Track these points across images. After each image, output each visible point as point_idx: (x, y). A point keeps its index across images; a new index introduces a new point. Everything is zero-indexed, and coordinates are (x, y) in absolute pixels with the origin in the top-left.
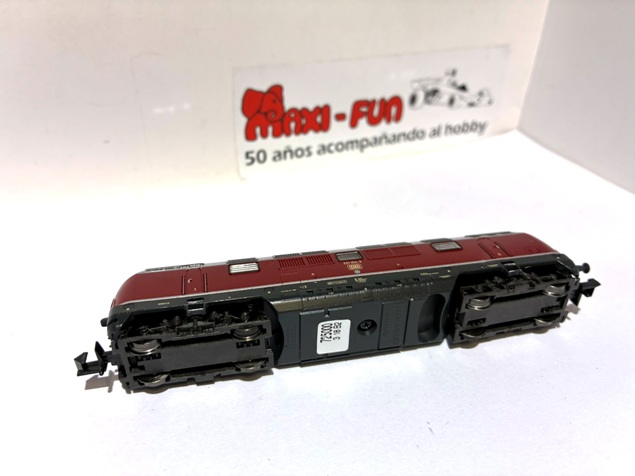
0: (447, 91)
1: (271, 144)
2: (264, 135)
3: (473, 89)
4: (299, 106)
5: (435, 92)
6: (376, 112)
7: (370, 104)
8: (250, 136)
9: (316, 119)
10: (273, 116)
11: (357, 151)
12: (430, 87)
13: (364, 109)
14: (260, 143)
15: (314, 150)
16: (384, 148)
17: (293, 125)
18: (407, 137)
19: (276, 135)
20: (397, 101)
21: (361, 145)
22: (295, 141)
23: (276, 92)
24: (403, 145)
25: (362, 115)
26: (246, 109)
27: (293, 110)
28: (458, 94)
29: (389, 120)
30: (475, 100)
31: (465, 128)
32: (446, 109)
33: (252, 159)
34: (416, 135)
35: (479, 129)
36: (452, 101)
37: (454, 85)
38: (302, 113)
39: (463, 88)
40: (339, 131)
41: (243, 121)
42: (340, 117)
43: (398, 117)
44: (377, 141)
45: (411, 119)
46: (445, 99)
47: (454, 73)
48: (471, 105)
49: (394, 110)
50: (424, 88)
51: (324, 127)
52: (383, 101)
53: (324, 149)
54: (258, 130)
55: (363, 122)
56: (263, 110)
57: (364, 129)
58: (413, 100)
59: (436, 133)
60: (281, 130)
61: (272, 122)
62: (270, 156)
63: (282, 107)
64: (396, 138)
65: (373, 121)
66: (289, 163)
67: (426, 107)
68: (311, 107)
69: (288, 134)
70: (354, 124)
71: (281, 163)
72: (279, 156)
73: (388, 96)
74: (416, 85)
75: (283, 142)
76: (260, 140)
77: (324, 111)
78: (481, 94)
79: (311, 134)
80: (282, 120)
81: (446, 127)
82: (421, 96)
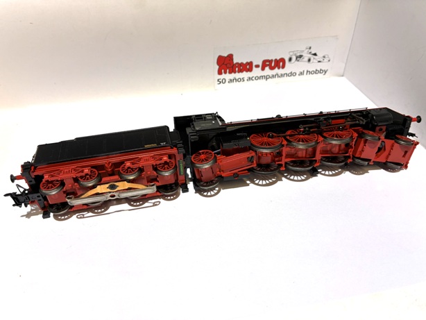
0: (306, 56)
1: (228, 76)
2: (225, 73)
3: (320, 55)
4: (240, 62)
5: (301, 56)
6: (273, 65)
7: (270, 61)
8: (220, 73)
9: (247, 67)
10: (229, 65)
11: (264, 80)
12: (298, 54)
13: (268, 63)
14: (223, 76)
15: (245, 79)
16: (276, 79)
17: (237, 69)
18: (287, 75)
19: (230, 73)
20: (283, 60)
21: (266, 78)
22: (238, 75)
23: (230, 57)
24: (286, 78)
25: (267, 66)
26: (218, 63)
27: (237, 63)
28: (312, 57)
29: (279, 68)
30: (321, 60)
31: (316, 72)
32: (307, 63)
33: (220, 82)
34: (292, 74)
35: (324, 72)
36: (309, 60)
37: (310, 53)
38: (241, 64)
39: (315, 54)
40: (256, 72)
41: (218, 67)
42: (257, 66)
43: (283, 67)
44: (273, 76)
45: (289, 68)
46: (306, 59)
47: (310, 48)
48: (319, 62)
49: (281, 64)
50: (295, 55)
51: (250, 70)
52: (276, 60)
53: (250, 79)
54: (223, 71)
55: (267, 68)
56: (225, 63)
57: (267, 71)
58: (290, 59)
59: (301, 74)
60: (232, 71)
61: (228, 68)
62: (227, 81)
63: (233, 62)
64: (282, 75)
65: (272, 68)
66: (235, 84)
67: (296, 62)
68: (245, 63)
69: (235, 73)
70: (263, 69)
71: (232, 84)
72: (231, 81)
73: (278, 59)
74: (291, 54)
75: (232, 76)
76: (223, 74)
77: (250, 64)
78: (324, 57)
79: (245, 72)
80: (232, 67)
81: (307, 72)
82: (294, 58)
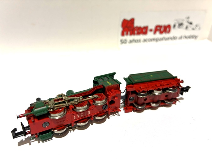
0: (185, 24)
1: (129, 38)
2: (127, 34)
3: (194, 24)
5: (181, 25)
6: (162, 29)
7: (160, 27)
8: (123, 34)
9: (143, 30)
12: (180, 22)
13: (158, 28)
14: (125, 37)
15: (141, 41)
16: (164, 42)
17: (136, 32)
18: (171, 39)
19: (130, 35)
20: (169, 26)
21: (157, 40)
22: (136, 37)
23: (132, 20)
25: (158, 30)
26: (123, 25)
27: (137, 27)
28: (189, 25)
29: (166, 33)
31: (190, 37)
32: (185, 30)
34: (174, 38)
35: (195, 38)
36: (187, 28)
37: (188, 22)
38: (139, 28)
39: (191, 23)
40: (150, 35)
41: (121, 29)
42: (151, 30)
43: (169, 32)
44: (161, 39)
46: (185, 26)
47: (188, 18)
48: (193, 29)
49: (168, 29)
50: (178, 22)
51: (145, 33)
52: (165, 26)
53: (145, 41)
55: (158, 33)
57: (158, 35)
58: (174, 26)
59: (181, 38)
61: (129, 30)
62: (128, 41)
63: (133, 26)
64: (167, 39)
65: (161, 33)
66: (134, 44)
67: (178, 29)
68: (142, 26)
69: (134, 35)
70: (155, 33)
71: (131, 44)
75: (132, 37)
77: (146, 28)
78: (196, 26)
79: (141, 35)
80: (133, 30)
81: (184, 36)
82: (177, 25)
